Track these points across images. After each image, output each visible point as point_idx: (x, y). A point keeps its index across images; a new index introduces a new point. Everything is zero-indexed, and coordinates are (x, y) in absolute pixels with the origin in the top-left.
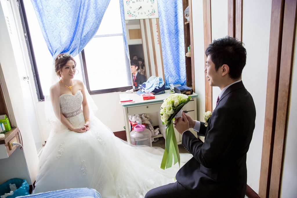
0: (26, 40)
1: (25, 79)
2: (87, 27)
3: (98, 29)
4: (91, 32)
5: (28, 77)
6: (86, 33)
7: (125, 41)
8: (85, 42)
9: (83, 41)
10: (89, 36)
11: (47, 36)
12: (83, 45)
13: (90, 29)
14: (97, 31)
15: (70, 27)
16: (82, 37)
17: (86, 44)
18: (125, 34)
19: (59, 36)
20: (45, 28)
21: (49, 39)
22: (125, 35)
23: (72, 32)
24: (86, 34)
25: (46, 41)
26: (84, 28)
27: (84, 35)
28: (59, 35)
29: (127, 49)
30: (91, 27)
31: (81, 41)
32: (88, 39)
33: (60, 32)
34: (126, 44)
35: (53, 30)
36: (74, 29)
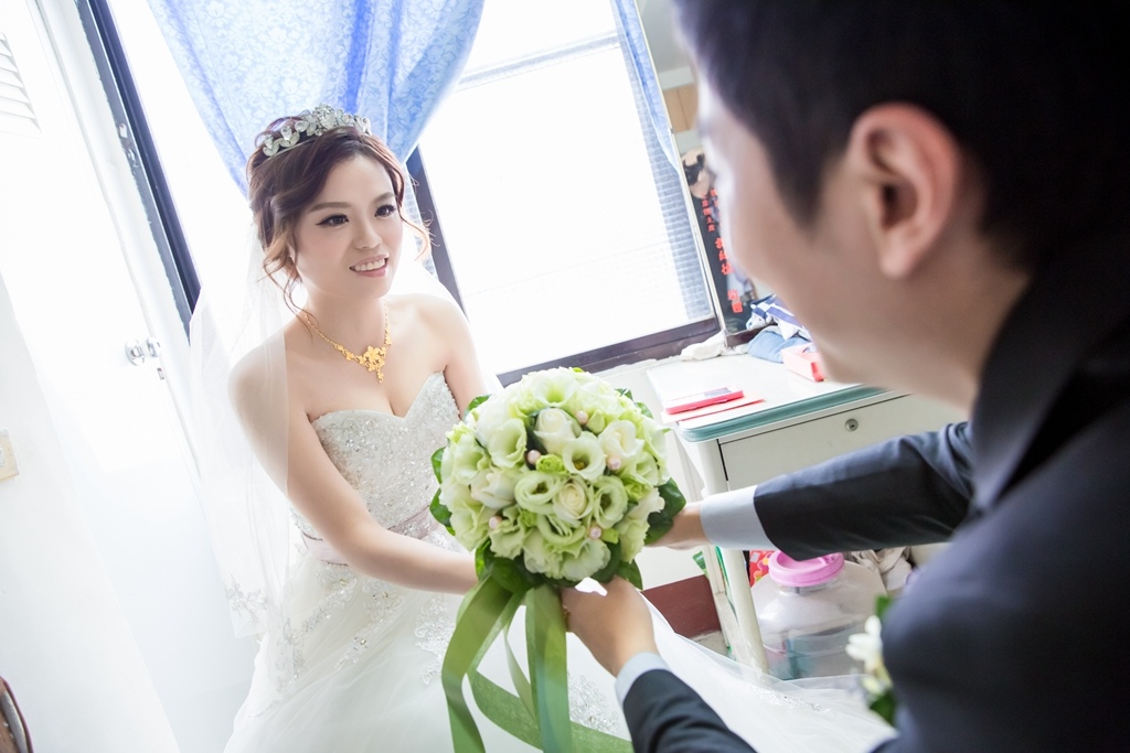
0: (130, 159)
1: (138, 360)
2: (416, 22)
3: (476, 24)
4: (440, 47)
5: (149, 346)
6: (419, 57)
7: (638, 64)
8: (418, 104)
9: (406, 103)
10: (433, 70)
11: (220, 114)
12: (409, 129)
13: (437, 29)
14: (472, 36)
15: (327, 41)
16: (397, 81)
17: (426, 116)
18: (631, 27)
19: (278, 98)
20: (205, 76)
21: (229, 130)
22: (634, 34)
23: (337, 56)
24: (420, 62)
25: (216, 137)
26: (402, 29)
27: (409, 70)
28: (277, 93)
29: (654, 113)
30: (437, 18)
31: (391, 104)
32: (432, 88)
33: (282, 79)
34: (644, 84)
35: (241, 68)
36: (348, 42)
